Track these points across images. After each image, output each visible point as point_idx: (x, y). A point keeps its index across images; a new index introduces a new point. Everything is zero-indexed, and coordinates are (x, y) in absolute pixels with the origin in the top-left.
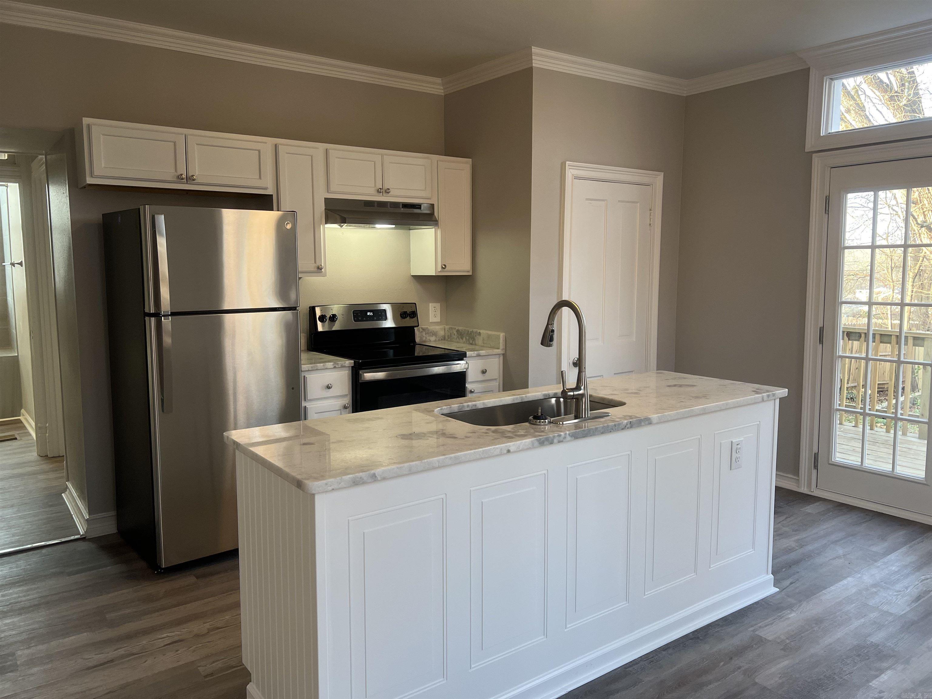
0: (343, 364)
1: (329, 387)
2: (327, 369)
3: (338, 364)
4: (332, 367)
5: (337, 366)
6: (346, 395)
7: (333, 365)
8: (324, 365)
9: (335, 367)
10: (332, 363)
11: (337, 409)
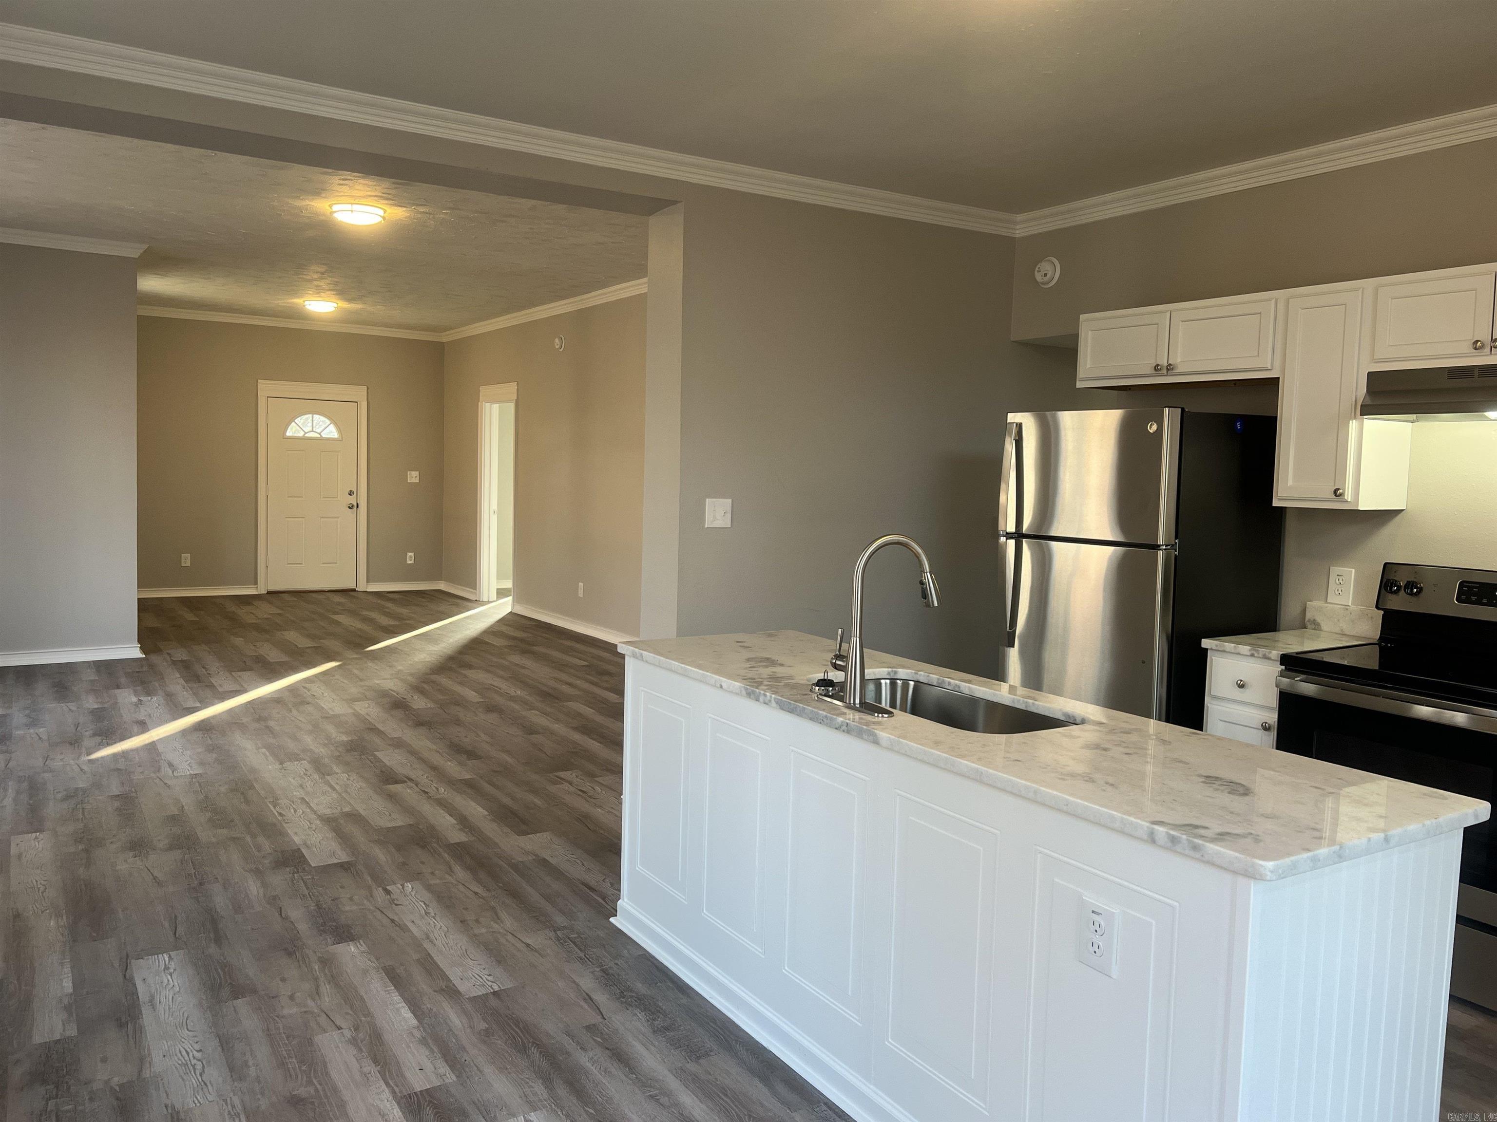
0: (1267, 654)
1: (1241, 686)
2: (1239, 654)
3: (1258, 650)
4: (1249, 654)
5: (1256, 655)
6: (1272, 709)
7: (1250, 650)
8: (1235, 647)
9: (1252, 655)
10: (1249, 648)
11: (1255, 727)
